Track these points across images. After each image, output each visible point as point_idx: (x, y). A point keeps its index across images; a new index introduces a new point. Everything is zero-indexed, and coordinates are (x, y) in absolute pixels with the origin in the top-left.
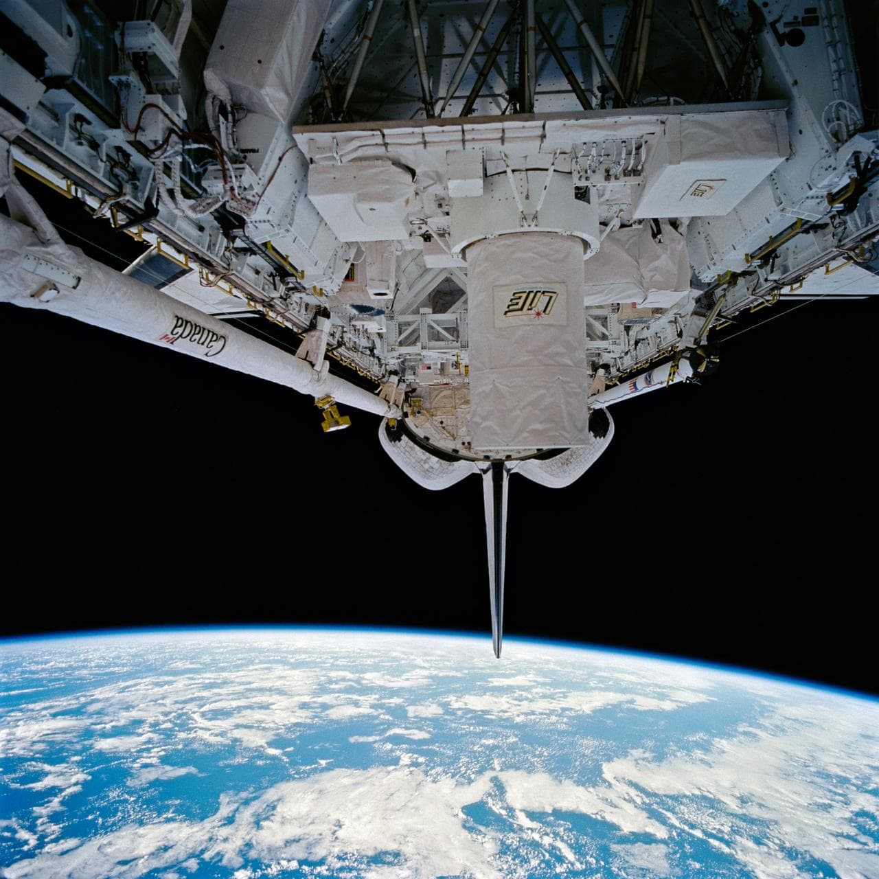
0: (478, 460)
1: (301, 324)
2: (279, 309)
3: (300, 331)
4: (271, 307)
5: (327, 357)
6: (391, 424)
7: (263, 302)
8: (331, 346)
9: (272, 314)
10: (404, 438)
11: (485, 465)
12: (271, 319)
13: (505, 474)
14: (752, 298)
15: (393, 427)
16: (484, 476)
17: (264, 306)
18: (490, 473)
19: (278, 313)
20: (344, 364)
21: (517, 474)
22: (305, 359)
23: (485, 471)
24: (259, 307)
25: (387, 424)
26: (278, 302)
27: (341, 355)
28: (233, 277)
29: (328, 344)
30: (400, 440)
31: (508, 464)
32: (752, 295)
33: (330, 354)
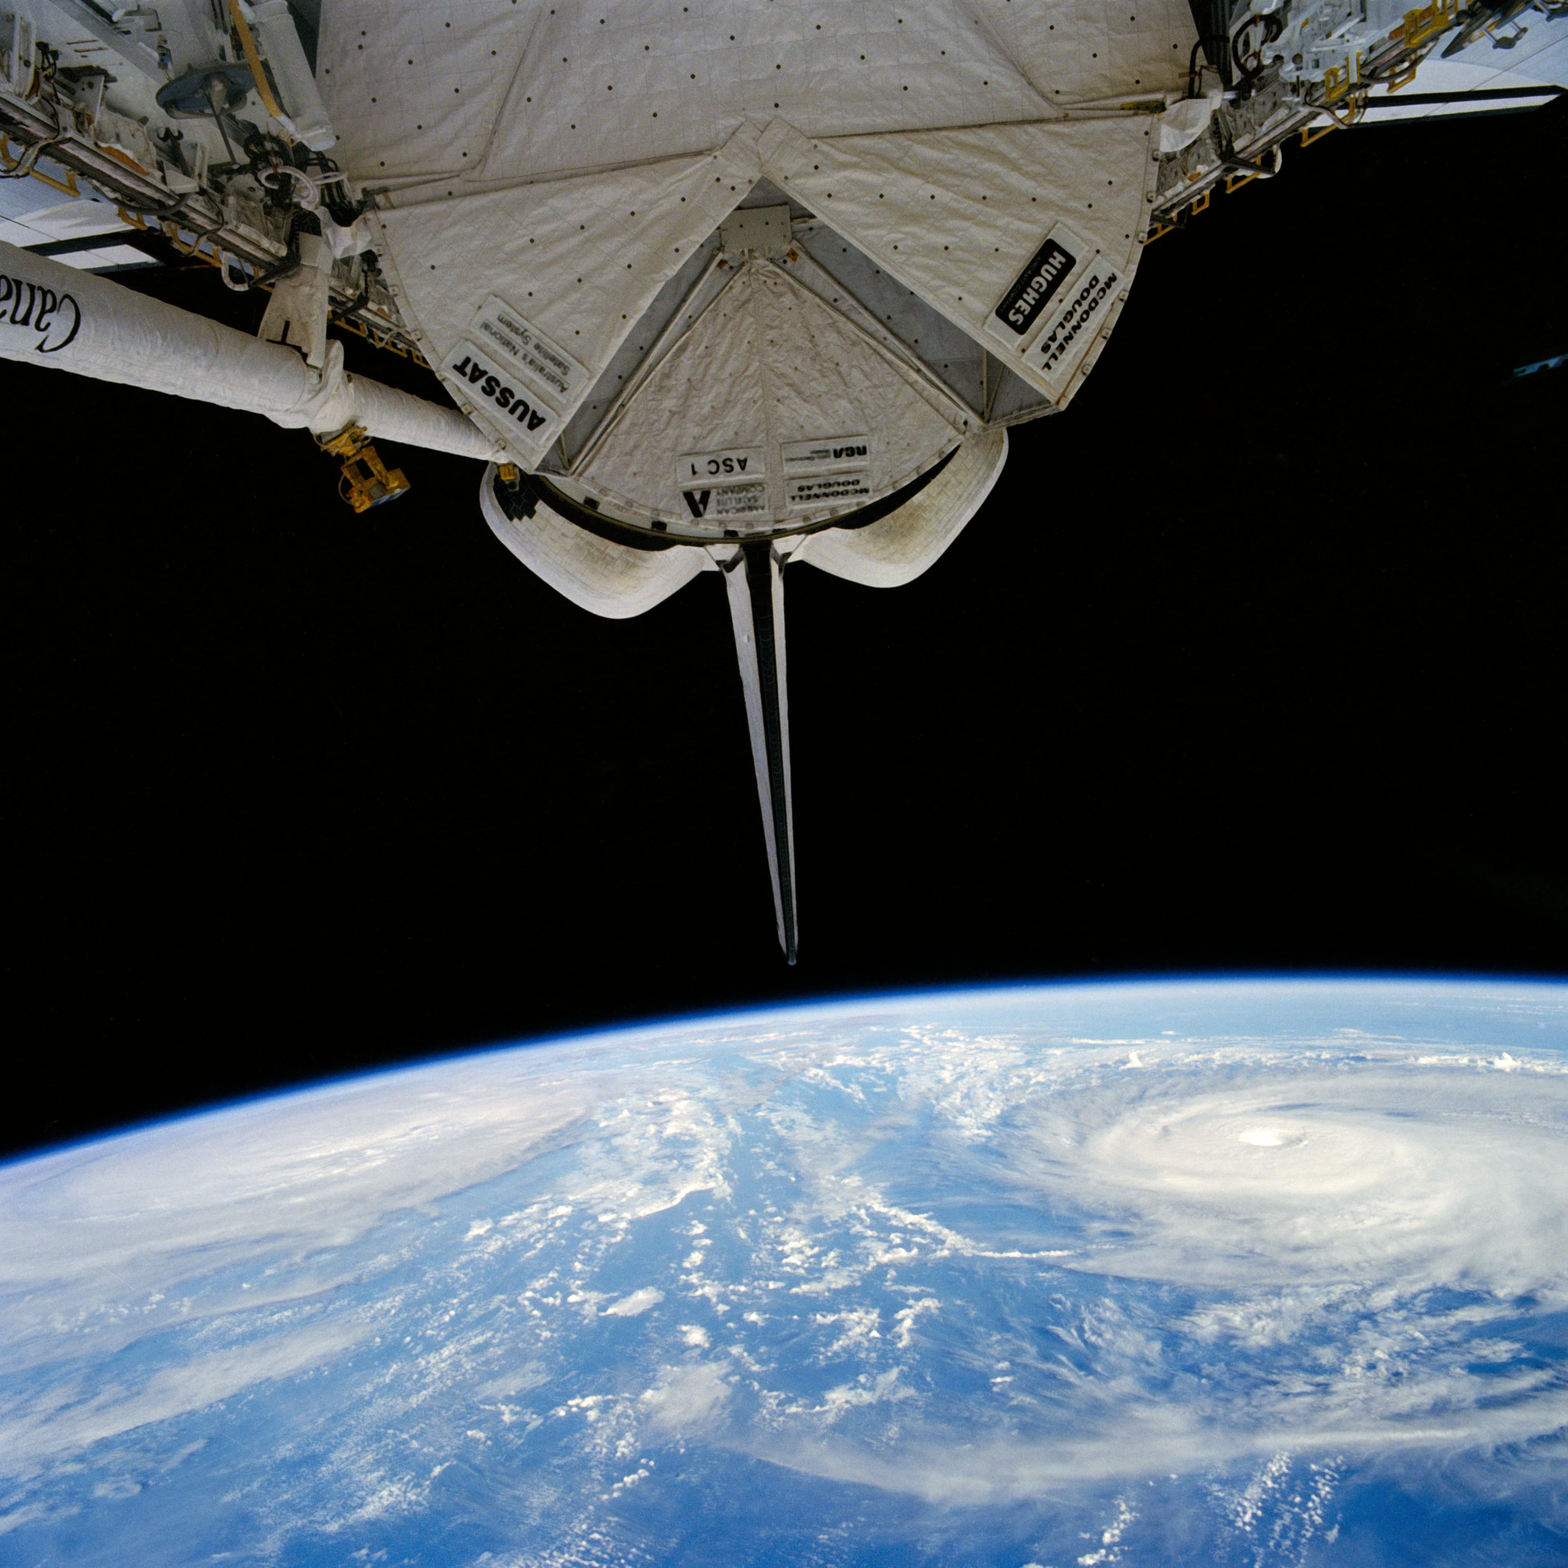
0: (712, 541)
1: (260, 255)
2: (200, 221)
3: (261, 274)
4: (181, 219)
5: (333, 333)
6: (506, 478)
7: (158, 207)
8: (342, 303)
9: (186, 236)
10: (541, 507)
11: (728, 551)
12: (184, 250)
13: (775, 567)
14: (1305, 111)
15: (512, 484)
16: (730, 577)
17: (162, 218)
18: (741, 570)
19: (200, 231)
20: (379, 345)
21: (801, 564)
22: (283, 342)
23: (730, 566)
24: (151, 221)
25: (497, 478)
26: (198, 203)
27: (370, 325)
28: (67, 147)
29: (332, 300)
30: (531, 513)
31: (780, 546)
32: (1305, 103)
33: (342, 324)
